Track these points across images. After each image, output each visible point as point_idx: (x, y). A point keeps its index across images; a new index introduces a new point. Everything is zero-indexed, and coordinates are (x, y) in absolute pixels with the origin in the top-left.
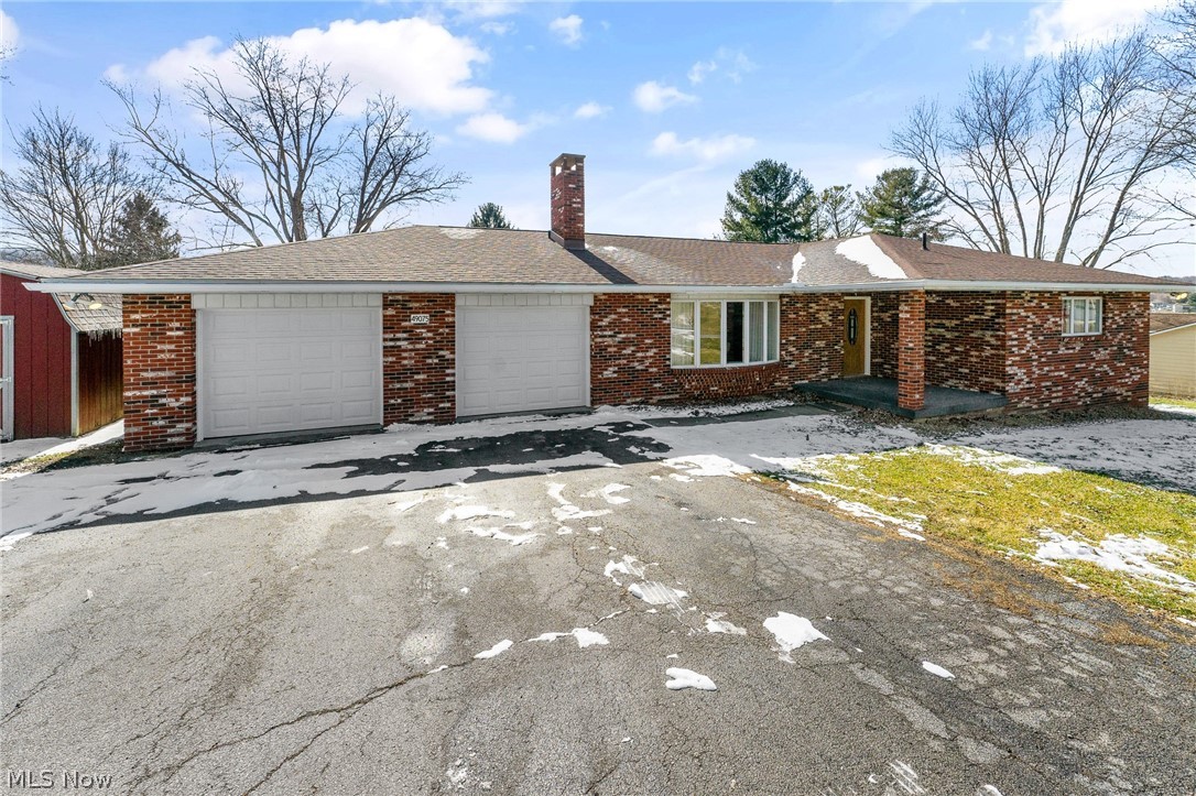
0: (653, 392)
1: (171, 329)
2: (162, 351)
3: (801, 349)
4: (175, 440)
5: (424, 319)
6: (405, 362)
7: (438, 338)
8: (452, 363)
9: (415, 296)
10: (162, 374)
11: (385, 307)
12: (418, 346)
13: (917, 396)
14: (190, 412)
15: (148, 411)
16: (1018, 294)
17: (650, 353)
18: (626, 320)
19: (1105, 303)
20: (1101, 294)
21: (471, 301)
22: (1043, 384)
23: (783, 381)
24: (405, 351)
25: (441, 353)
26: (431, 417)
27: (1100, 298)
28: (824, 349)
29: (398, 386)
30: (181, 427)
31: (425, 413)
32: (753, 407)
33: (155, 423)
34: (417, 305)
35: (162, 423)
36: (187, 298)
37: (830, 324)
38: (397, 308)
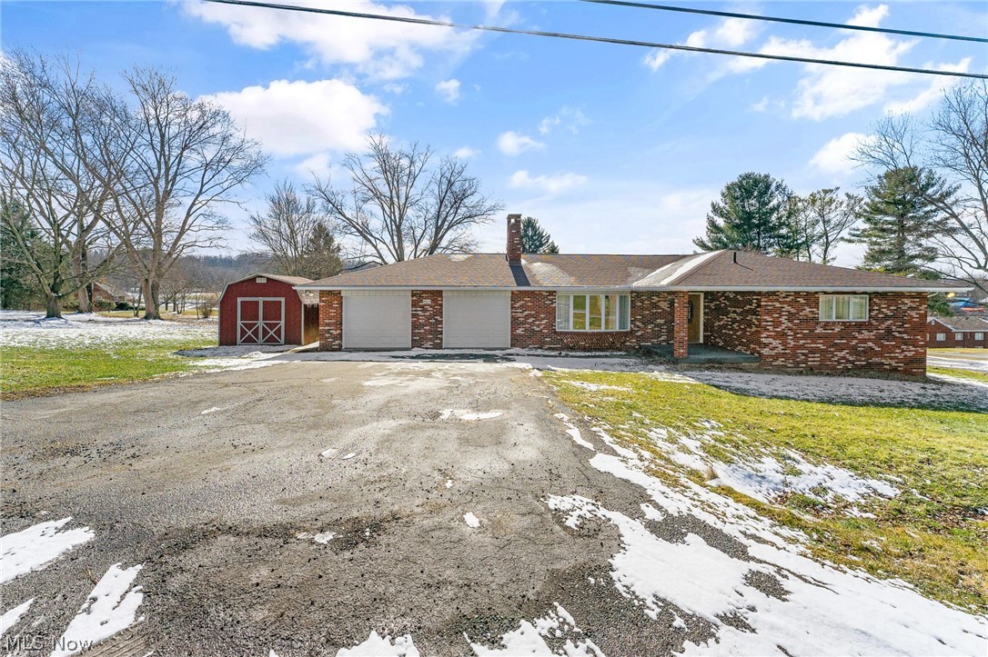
0: (545, 343)
1: (335, 304)
2: (331, 313)
3: (646, 324)
5: (429, 302)
6: (420, 321)
7: (435, 311)
8: (441, 322)
9: (425, 292)
10: (331, 321)
11: (413, 296)
12: (426, 314)
14: (340, 337)
15: (327, 336)
17: (544, 322)
18: (529, 304)
19: (870, 300)
20: (867, 293)
21: (450, 294)
23: (632, 342)
24: (420, 316)
25: (436, 317)
26: (431, 348)
27: (867, 296)
28: (663, 324)
29: (418, 331)
30: (337, 342)
31: (428, 344)
33: (329, 340)
34: (426, 295)
35: (331, 340)
36: (340, 292)
38: (418, 296)
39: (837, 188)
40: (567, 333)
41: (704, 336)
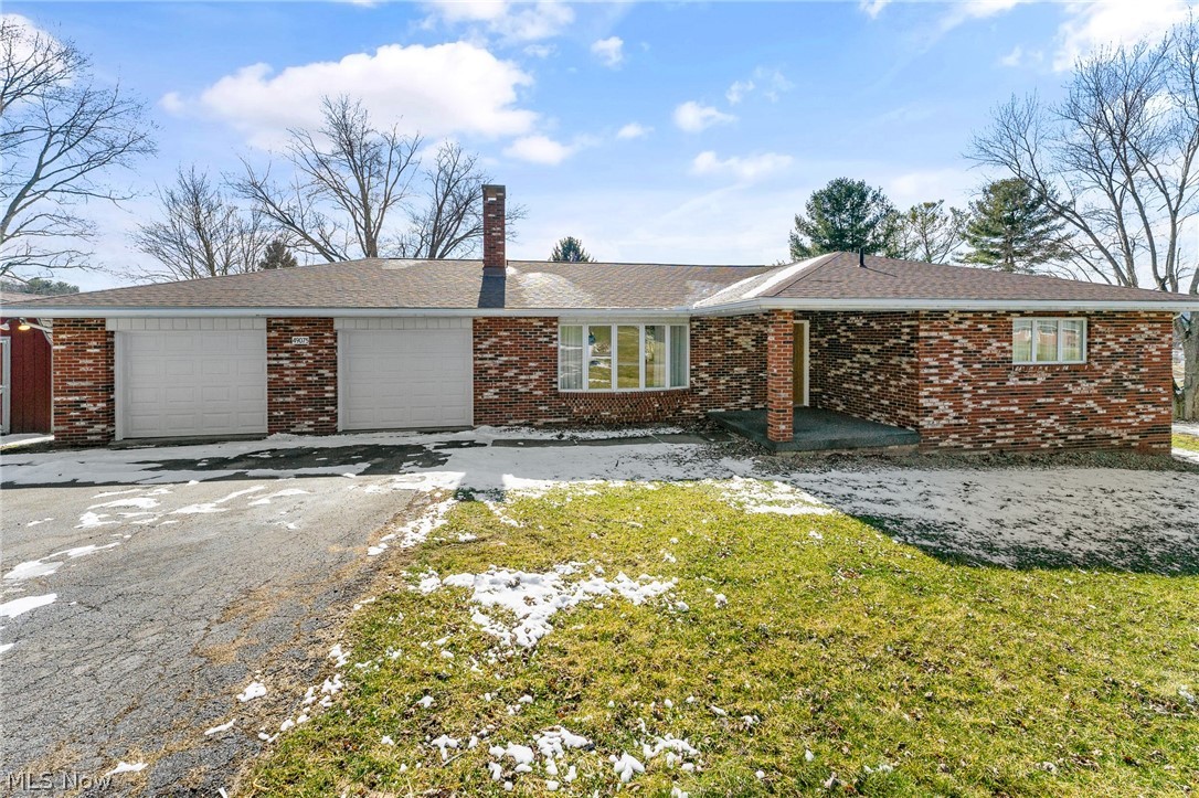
0: (538, 415)
1: (90, 347)
2: (83, 365)
3: (716, 375)
4: (94, 438)
5: (305, 340)
6: (287, 379)
7: (318, 358)
8: (332, 381)
9: (296, 320)
10: (83, 384)
11: (269, 329)
12: (299, 365)
13: (783, 427)
14: (109, 415)
15: (72, 414)
16: (939, 314)
17: (536, 376)
18: (508, 343)
19: (1089, 325)
20: (1084, 314)
21: (349, 325)
22: (982, 420)
23: (692, 409)
24: (287, 369)
25: (320, 371)
26: (311, 429)
27: (1085, 320)
28: (745, 376)
29: (281, 400)
30: (98, 428)
31: (305, 425)
32: (630, 433)
33: (77, 423)
34: (298, 328)
35: (83, 423)
36: (102, 322)
37: (754, 350)
38: (280, 331)
39: (942, 201)
40: (576, 396)
41: (811, 394)
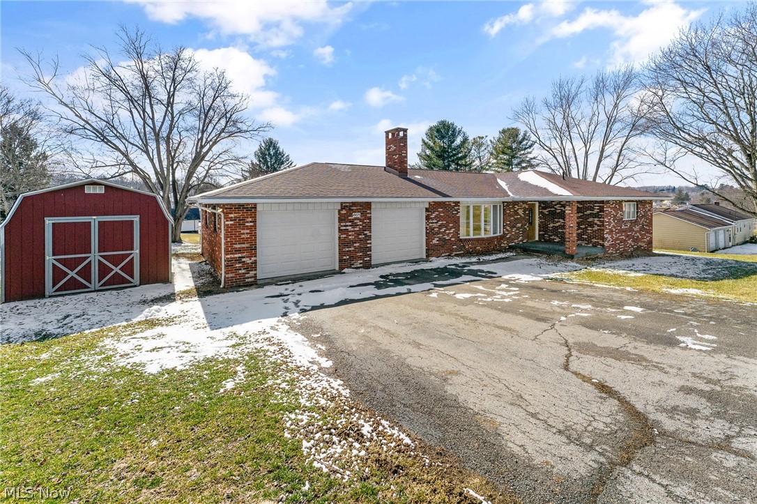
0: (452, 250)
1: (248, 222)
2: (243, 234)
3: (512, 227)
4: (250, 280)
5: (358, 215)
6: (350, 237)
7: (364, 225)
8: (370, 237)
9: (354, 204)
10: (243, 246)
11: (341, 209)
12: (356, 229)
13: (574, 248)
14: (254, 265)
15: (237, 265)
16: (608, 202)
17: (452, 231)
18: (442, 214)
19: (637, 205)
20: (636, 201)
21: (378, 206)
22: (617, 242)
23: (504, 244)
24: (350, 231)
25: (365, 232)
26: (361, 265)
27: (635, 203)
28: (521, 228)
29: (347, 249)
30: (252, 273)
31: (358, 263)
33: (240, 272)
34: (355, 208)
35: (243, 271)
36: (255, 206)
37: (523, 216)
38: (346, 211)
40: (467, 240)
41: (539, 235)
